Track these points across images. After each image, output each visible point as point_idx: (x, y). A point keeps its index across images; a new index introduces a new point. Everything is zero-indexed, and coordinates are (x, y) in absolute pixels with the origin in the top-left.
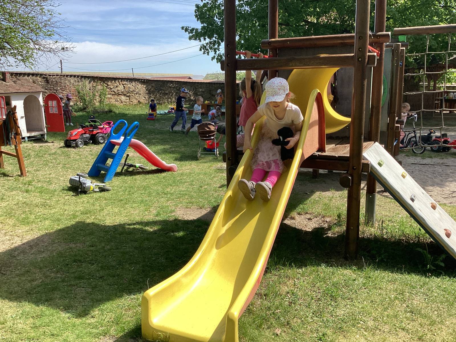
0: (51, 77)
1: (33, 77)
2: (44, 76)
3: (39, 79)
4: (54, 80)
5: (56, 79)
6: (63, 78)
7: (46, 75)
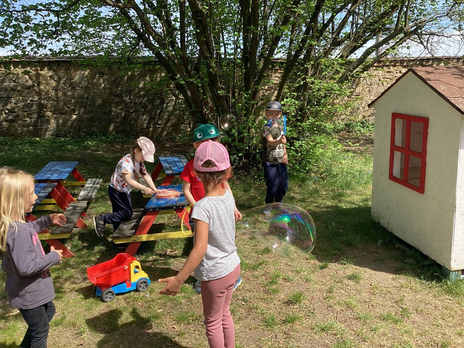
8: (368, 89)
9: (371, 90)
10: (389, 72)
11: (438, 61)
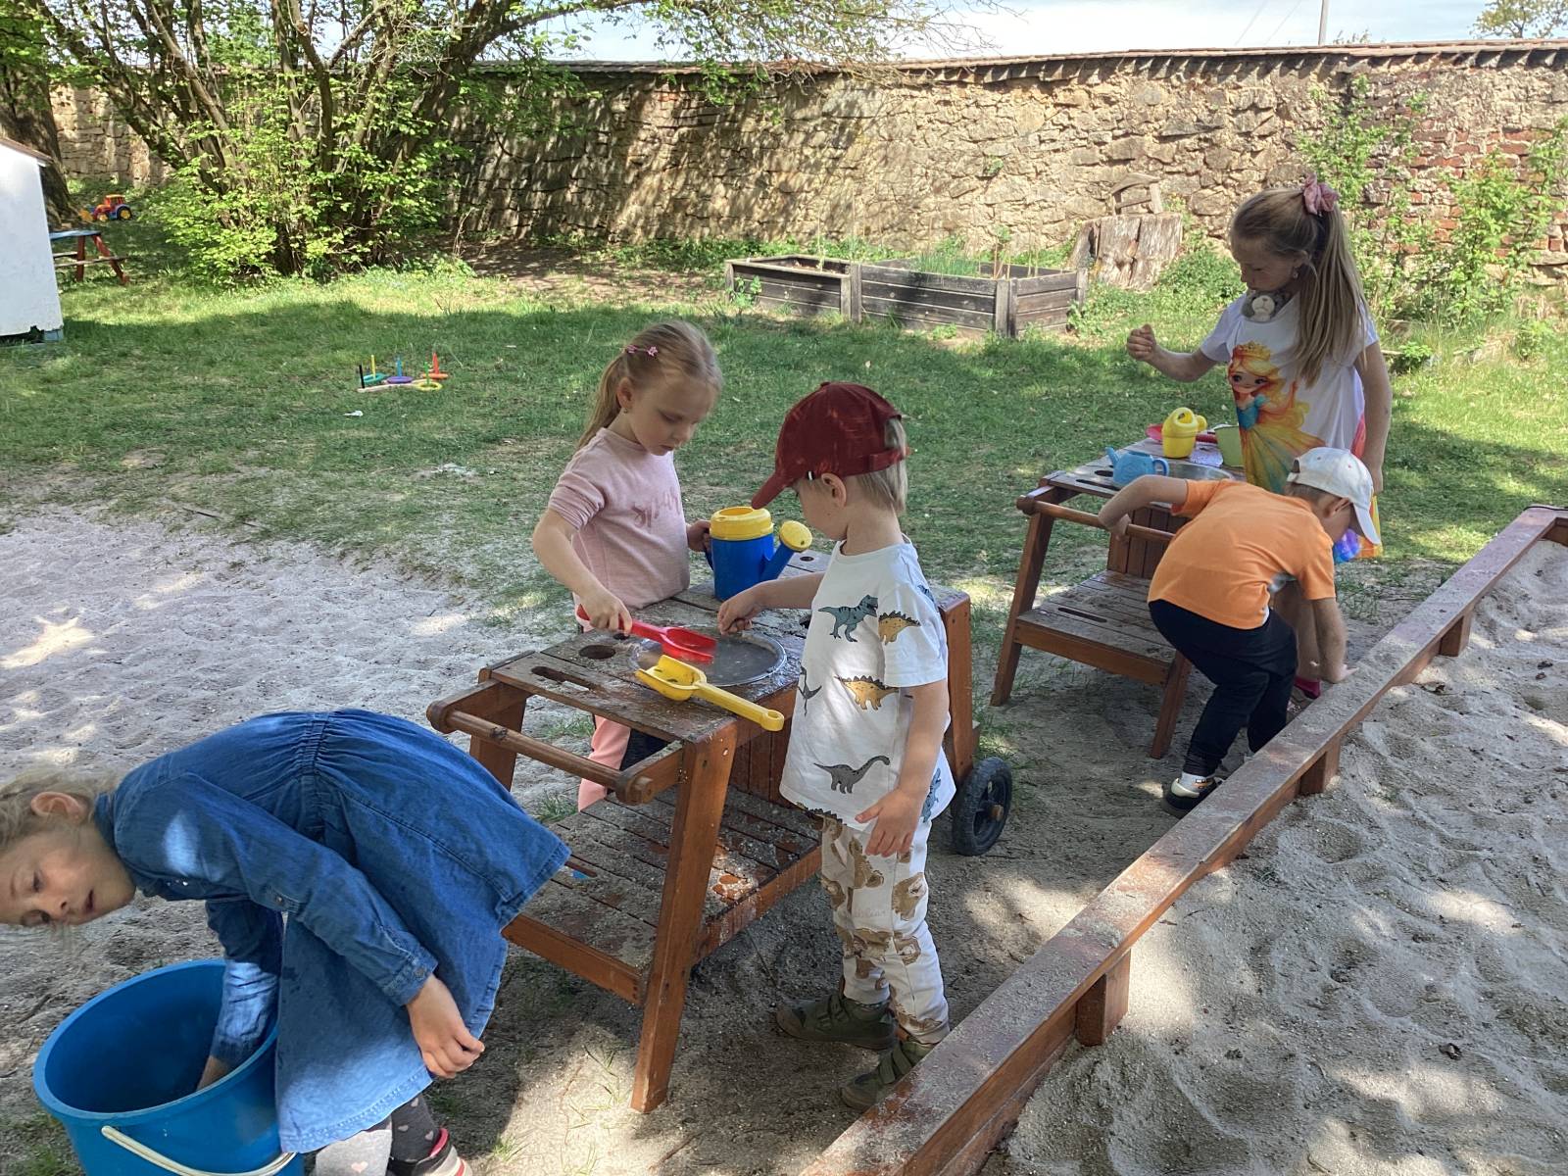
0: (1383, 69)
1: (1286, 78)
2: (1343, 66)
3: (1315, 85)
4: (1384, 93)
5: (1399, 86)
6: (1443, 79)
7: (1354, 59)
8: (882, 152)
9: (891, 155)
10: (947, 103)
11: (1085, 68)
